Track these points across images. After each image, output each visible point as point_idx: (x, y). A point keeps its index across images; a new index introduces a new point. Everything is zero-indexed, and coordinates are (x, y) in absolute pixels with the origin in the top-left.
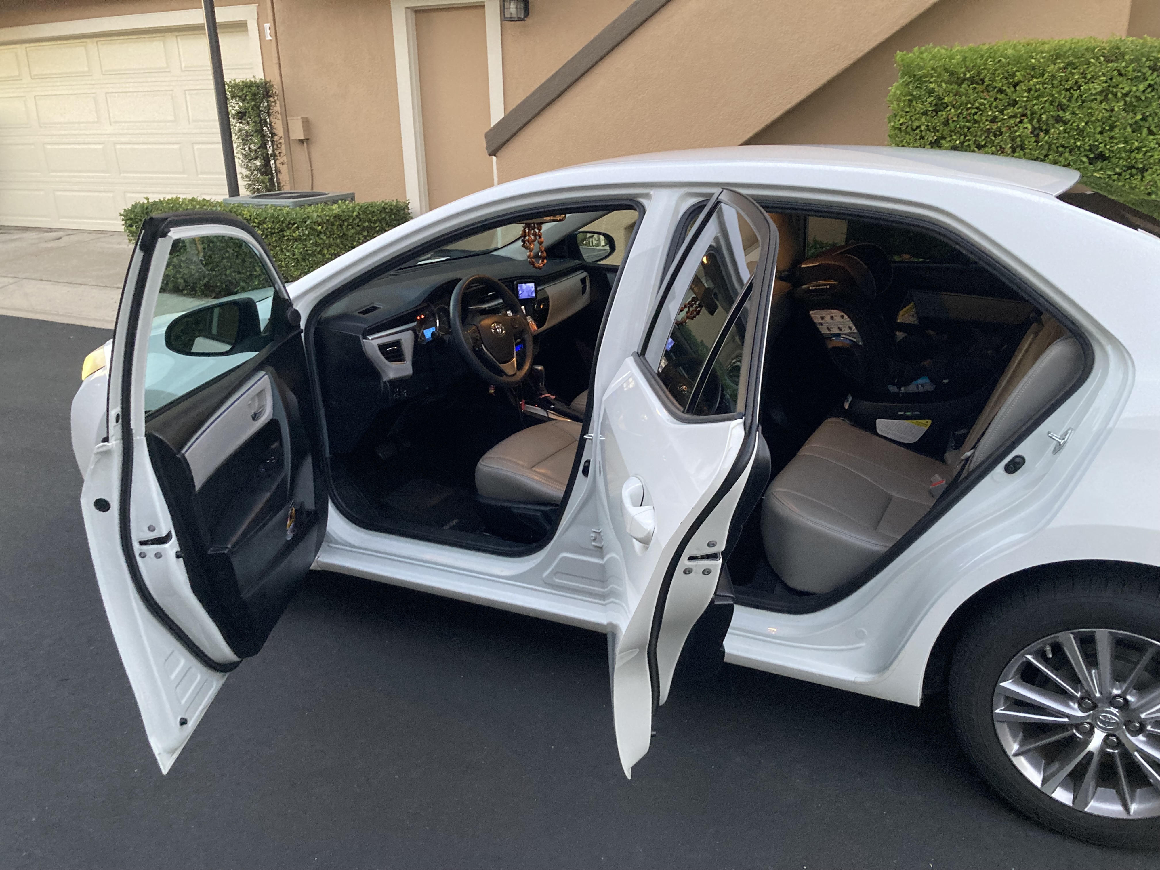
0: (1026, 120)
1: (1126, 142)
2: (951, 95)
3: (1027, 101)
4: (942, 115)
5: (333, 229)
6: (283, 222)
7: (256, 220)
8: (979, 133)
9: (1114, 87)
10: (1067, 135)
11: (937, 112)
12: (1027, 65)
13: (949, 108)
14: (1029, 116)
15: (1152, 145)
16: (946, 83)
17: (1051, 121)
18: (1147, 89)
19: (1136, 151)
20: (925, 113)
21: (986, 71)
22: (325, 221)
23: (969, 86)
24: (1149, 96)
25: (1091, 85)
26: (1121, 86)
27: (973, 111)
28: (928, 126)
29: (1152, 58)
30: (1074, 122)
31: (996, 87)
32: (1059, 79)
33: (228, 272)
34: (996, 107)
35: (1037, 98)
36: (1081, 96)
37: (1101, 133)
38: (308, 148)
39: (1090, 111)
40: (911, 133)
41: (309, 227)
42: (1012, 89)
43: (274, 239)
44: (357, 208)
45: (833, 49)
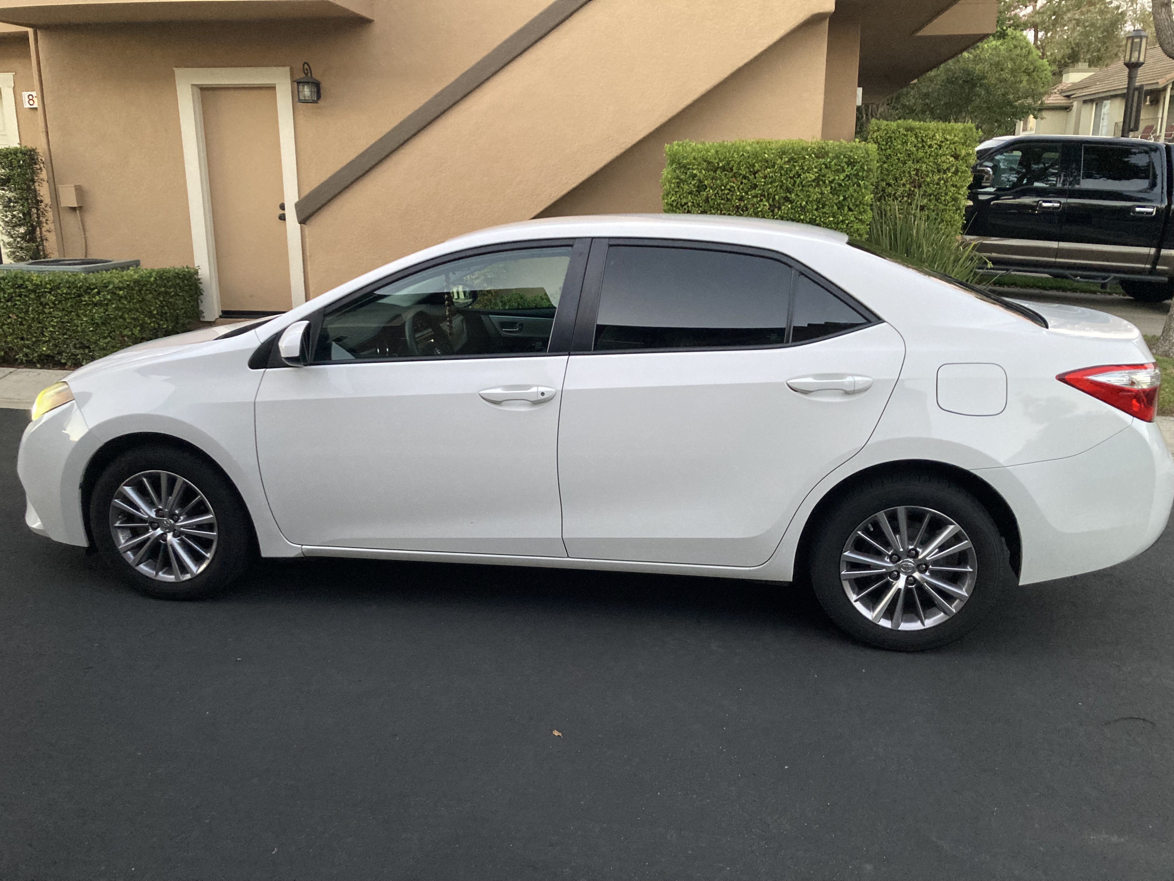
0: (764, 200)
1: (834, 217)
2: (709, 179)
3: (764, 185)
4: (703, 195)
5: (133, 294)
6: (81, 287)
7: (48, 286)
8: (731, 209)
9: (823, 176)
10: (793, 211)
11: (699, 193)
12: (762, 159)
13: (708, 189)
14: (766, 196)
15: (852, 218)
16: (705, 170)
17: (782, 201)
18: (845, 178)
19: (841, 223)
20: (691, 193)
21: (733, 162)
22: (125, 285)
23: (722, 173)
24: (847, 183)
25: (807, 174)
26: (827, 176)
27: (726, 192)
28: (693, 202)
29: (847, 156)
30: (798, 201)
31: (741, 174)
32: (785, 169)
33: (9, 339)
34: (742, 189)
35: (771, 183)
36: (802, 183)
37: (816, 210)
38: (81, 216)
39: (808, 193)
40: (681, 208)
41: (111, 291)
42: (753, 176)
43: (69, 304)
44: (154, 274)
45: (607, 140)
